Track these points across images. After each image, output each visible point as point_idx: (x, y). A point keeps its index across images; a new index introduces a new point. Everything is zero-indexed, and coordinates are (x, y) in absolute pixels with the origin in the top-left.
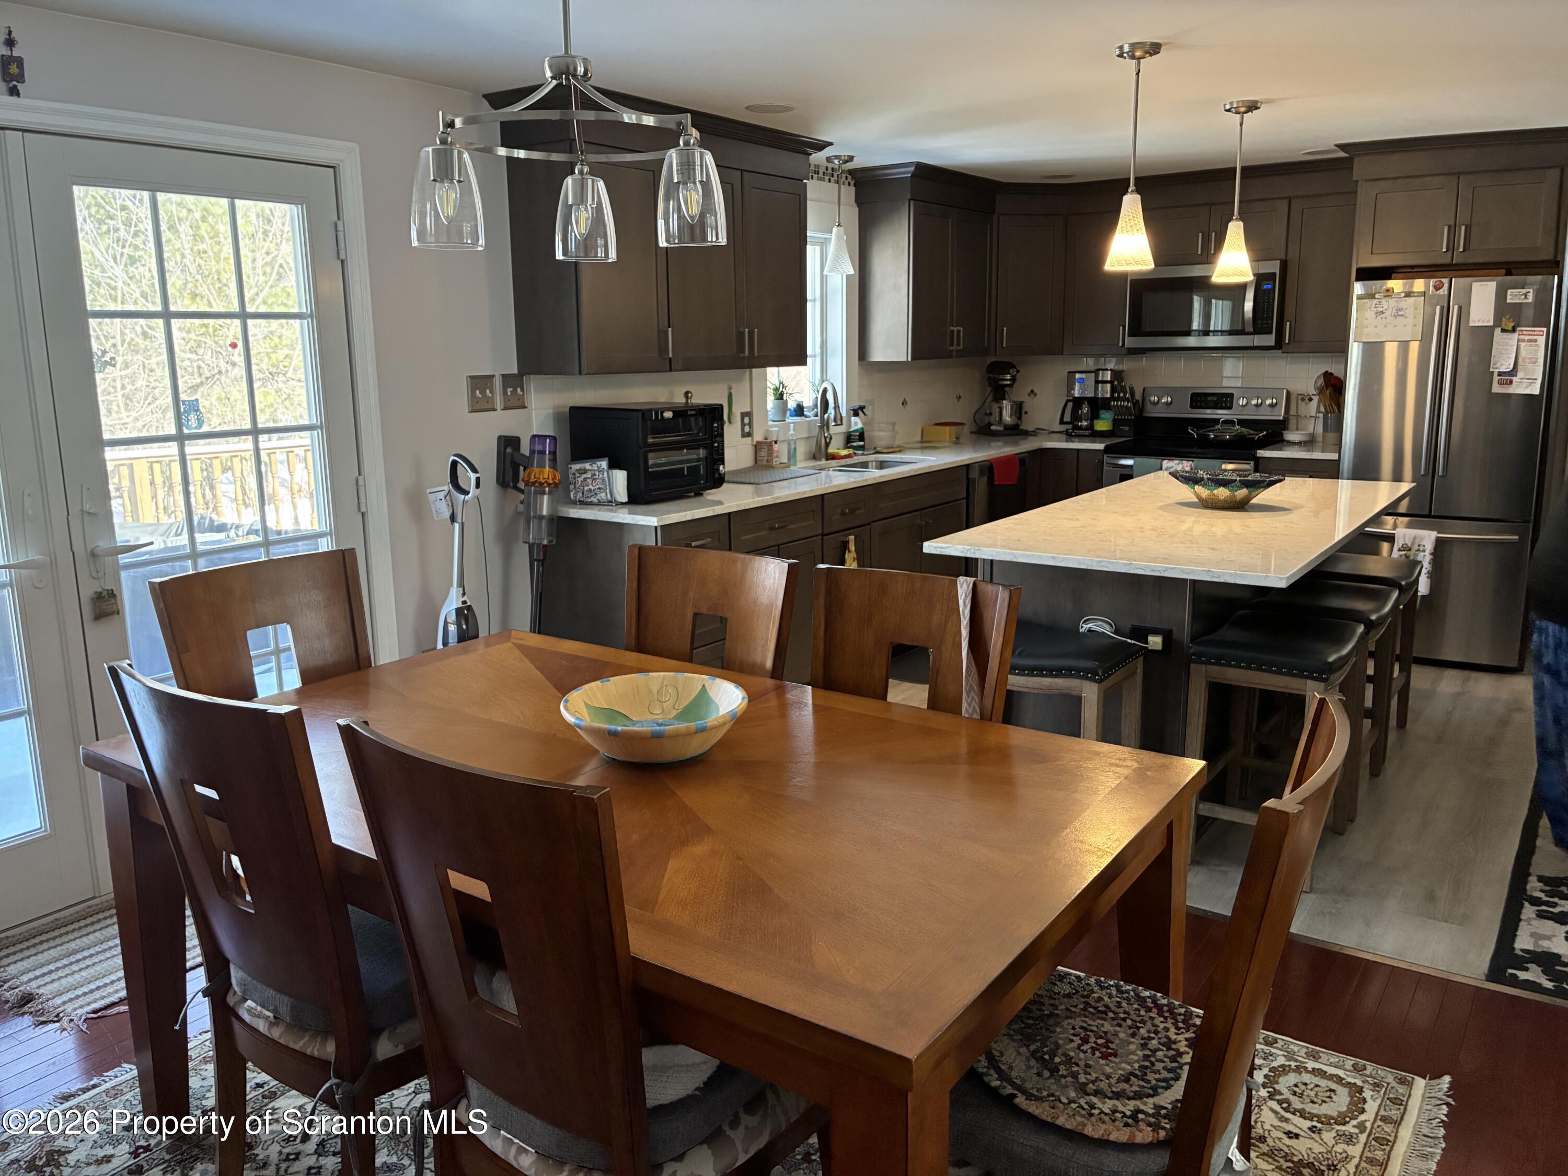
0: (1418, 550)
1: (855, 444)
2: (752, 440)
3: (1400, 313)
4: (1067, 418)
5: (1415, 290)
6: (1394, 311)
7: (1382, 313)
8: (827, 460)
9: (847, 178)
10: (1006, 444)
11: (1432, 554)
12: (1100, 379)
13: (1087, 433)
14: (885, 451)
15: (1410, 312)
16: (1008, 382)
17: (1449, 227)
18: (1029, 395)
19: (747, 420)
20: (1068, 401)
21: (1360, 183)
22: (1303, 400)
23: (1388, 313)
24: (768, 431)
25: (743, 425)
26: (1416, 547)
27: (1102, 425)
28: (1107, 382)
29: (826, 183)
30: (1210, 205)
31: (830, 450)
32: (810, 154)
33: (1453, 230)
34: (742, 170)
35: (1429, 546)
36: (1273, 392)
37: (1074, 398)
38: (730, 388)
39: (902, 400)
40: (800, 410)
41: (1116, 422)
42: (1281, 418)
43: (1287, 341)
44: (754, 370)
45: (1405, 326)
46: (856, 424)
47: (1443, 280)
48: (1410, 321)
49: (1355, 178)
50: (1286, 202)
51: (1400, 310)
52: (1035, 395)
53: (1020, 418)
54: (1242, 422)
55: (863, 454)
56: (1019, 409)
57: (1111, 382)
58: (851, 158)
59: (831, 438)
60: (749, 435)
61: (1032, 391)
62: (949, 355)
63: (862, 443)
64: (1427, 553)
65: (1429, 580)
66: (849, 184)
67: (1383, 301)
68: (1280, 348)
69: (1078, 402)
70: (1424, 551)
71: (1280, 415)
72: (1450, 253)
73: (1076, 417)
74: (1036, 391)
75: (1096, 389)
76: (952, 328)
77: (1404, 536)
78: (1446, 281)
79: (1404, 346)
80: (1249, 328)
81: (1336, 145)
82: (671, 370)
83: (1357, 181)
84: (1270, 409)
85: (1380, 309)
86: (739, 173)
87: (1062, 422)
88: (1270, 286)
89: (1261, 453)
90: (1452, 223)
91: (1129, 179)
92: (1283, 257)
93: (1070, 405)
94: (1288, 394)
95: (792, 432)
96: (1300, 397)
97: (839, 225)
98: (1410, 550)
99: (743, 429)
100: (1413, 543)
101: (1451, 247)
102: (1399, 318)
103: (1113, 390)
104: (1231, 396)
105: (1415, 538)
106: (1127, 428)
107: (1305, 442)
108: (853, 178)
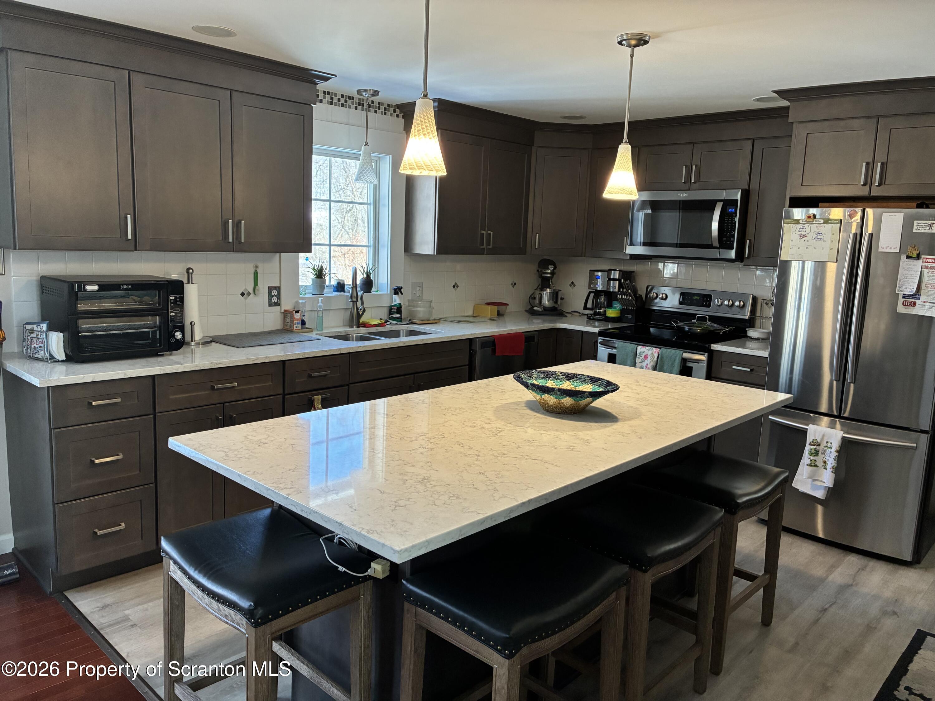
0: (826, 446)
1: (394, 316)
2: (281, 309)
3: (819, 237)
4: (589, 305)
5: (831, 217)
6: (815, 235)
7: (805, 236)
8: (358, 327)
9: (395, 111)
10: (544, 321)
11: (837, 451)
12: (612, 277)
13: (601, 318)
14: (418, 322)
15: (828, 237)
16: (549, 275)
17: (868, 164)
18: (570, 285)
19: (275, 293)
20: (590, 293)
21: (794, 125)
22: (767, 304)
23: (809, 237)
24: (297, 303)
25: (271, 296)
26: (825, 444)
27: (611, 313)
28: (614, 280)
29: (352, 110)
30: (693, 143)
31: (362, 320)
32: (318, 84)
33: (870, 166)
34: (231, 90)
35: (836, 444)
36: (742, 296)
37: (597, 290)
38: (257, 267)
39: (453, 284)
40: (340, 287)
41: (622, 311)
42: (747, 318)
43: (746, 256)
44: (282, 254)
45: (823, 248)
46: (395, 300)
47: (857, 210)
48: (828, 244)
49: (790, 120)
50: (750, 142)
51: (819, 234)
52: (574, 286)
53: (556, 302)
54: (714, 319)
55: (397, 324)
56: (555, 296)
57: (619, 280)
58: (376, 93)
59: (364, 310)
60: (277, 304)
61: (572, 283)
62: (481, 252)
63: (399, 315)
64: (834, 449)
65: (833, 475)
66: (397, 116)
67: (806, 226)
68: (742, 261)
69: (598, 293)
70: (831, 448)
71: (746, 315)
72: (867, 187)
73: (596, 305)
74: (575, 283)
75: (608, 284)
76: (483, 232)
77: (815, 432)
78: (859, 211)
79: (820, 267)
80: (716, 244)
81: (775, 92)
82: (136, 250)
83: (792, 123)
84: (738, 309)
85: (803, 233)
86: (229, 92)
87: (585, 308)
88: (733, 211)
89: (716, 347)
90: (870, 160)
91: (624, 123)
92: (746, 187)
93: (592, 295)
94: (755, 299)
95: (320, 304)
96: (765, 301)
97: (367, 144)
98: (819, 445)
99: (270, 300)
100: (822, 439)
101: (868, 182)
102: (818, 241)
103: (621, 286)
104: (710, 297)
105: (824, 436)
106: (630, 316)
107: (763, 339)
108: (401, 112)
